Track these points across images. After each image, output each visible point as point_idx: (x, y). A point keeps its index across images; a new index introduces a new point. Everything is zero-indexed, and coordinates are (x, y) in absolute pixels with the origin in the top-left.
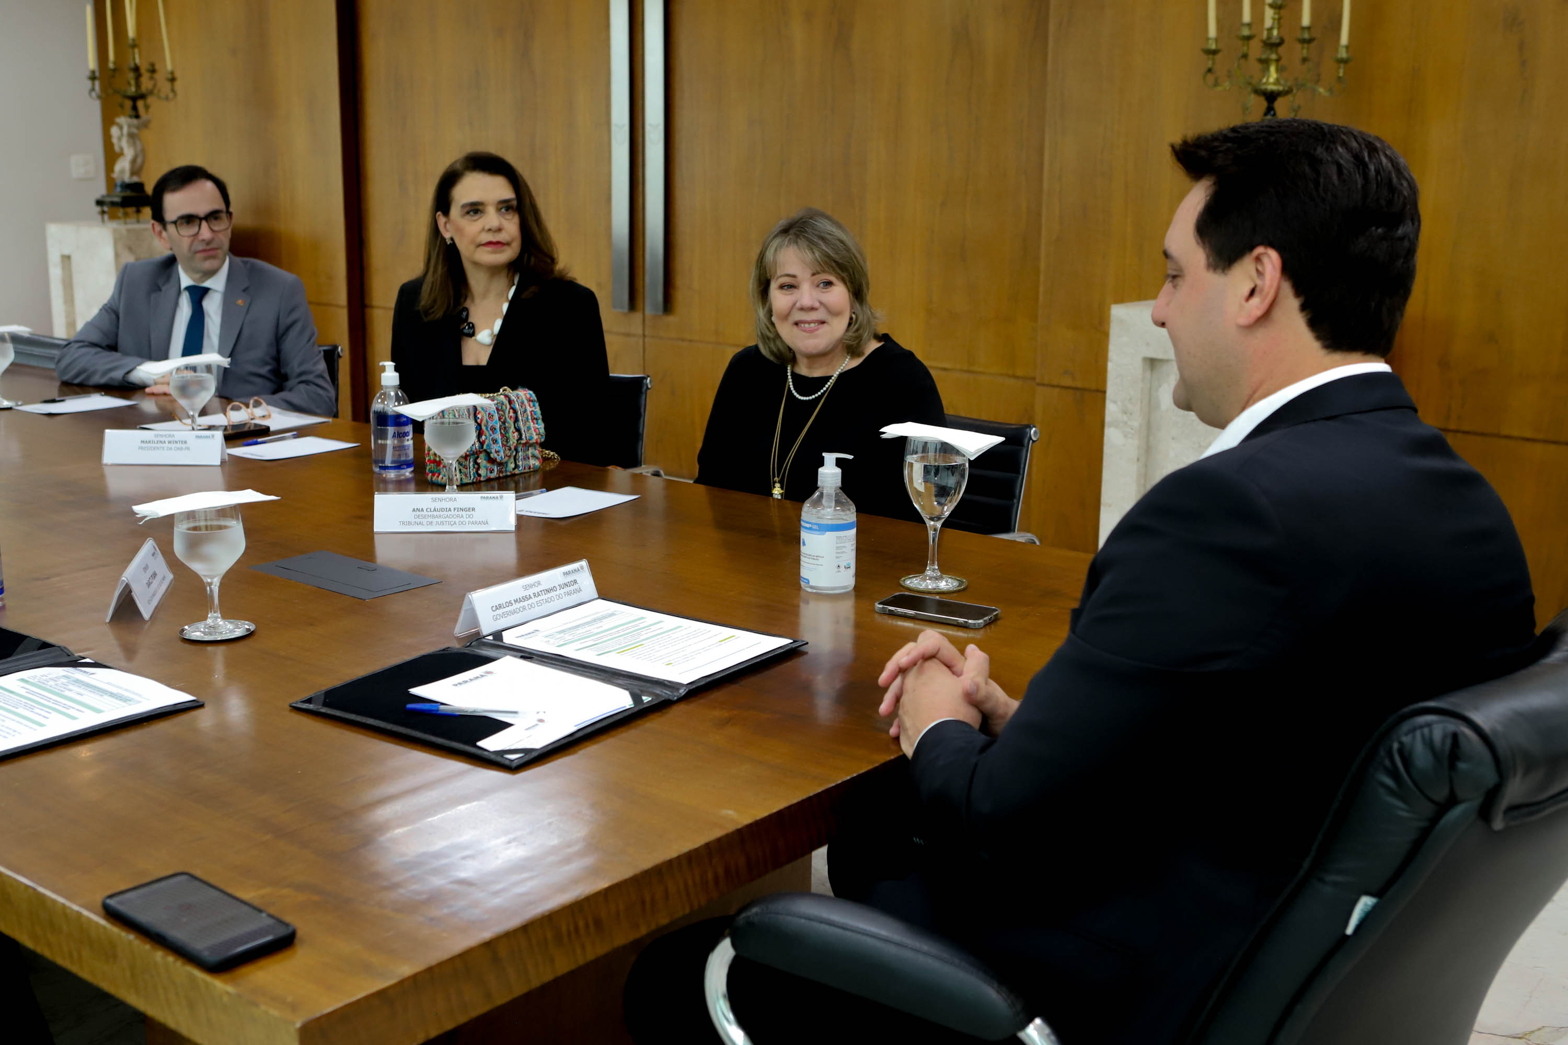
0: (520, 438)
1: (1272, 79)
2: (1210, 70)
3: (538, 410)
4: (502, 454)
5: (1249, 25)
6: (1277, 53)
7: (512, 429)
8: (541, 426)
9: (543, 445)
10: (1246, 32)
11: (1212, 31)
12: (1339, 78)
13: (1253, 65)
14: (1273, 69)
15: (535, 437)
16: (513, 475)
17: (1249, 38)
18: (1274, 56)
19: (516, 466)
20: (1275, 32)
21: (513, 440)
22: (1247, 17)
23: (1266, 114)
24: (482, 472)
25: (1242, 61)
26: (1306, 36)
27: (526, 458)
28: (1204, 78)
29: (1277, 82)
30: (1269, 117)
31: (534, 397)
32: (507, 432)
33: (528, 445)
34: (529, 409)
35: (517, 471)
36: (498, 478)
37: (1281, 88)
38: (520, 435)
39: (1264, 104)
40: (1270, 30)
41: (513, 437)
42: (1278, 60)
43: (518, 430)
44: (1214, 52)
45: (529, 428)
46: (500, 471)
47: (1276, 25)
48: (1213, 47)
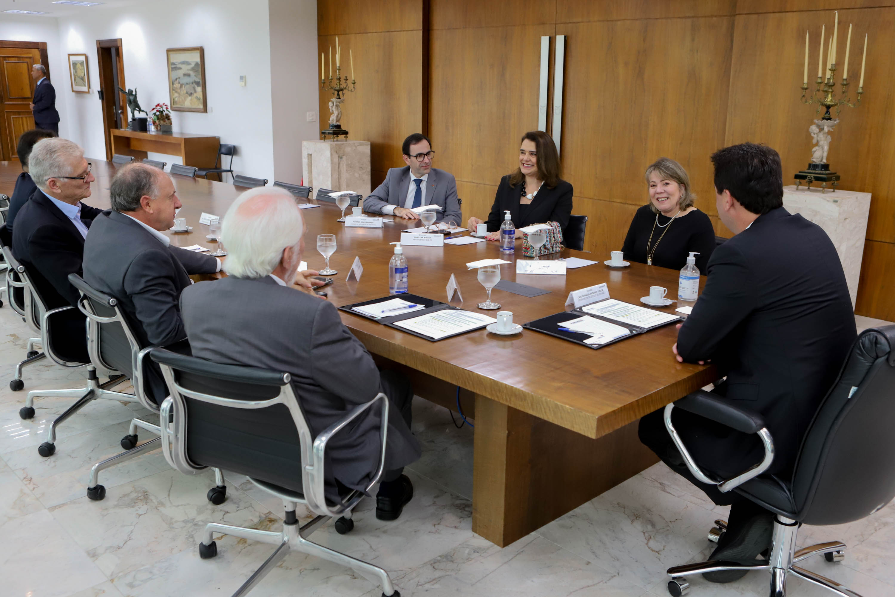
0: (555, 240)
1: (829, 100)
2: (804, 96)
3: (560, 230)
4: (549, 246)
5: (821, 78)
6: (831, 89)
7: (552, 237)
8: (561, 235)
9: (561, 243)
10: (819, 81)
11: (806, 80)
12: (858, 100)
13: (821, 94)
14: (830, 95)
15: (560, 240)
16: (552, 253)
17: (821, 83)
18: (830, 90)
19: (553, 250)
20: (831, 81)
21: (553, 241)
22: (820, 75)
23: (826, 114)
24: (542, 252)
25: (817, 92)
26: (845, 83)
27: (556, 247)
28: (801, 99)
29: (831, 101)
30: (827, 115)
31: (559, 225)
32: (551, 238)
33: (557, 243)
34: (558, 229)
35: (553, 252)
36: (546, 255)
37: (833, 104)
38: (555, 238)
39: (825, 109)
40: (829, 79)
41: (553, 239)
42: (832, 92)
43: (554, 237)
44: (806, 89)
45: (557, 237)
46: (548, 252)
47: (832, 78)
48: (806, 87)
